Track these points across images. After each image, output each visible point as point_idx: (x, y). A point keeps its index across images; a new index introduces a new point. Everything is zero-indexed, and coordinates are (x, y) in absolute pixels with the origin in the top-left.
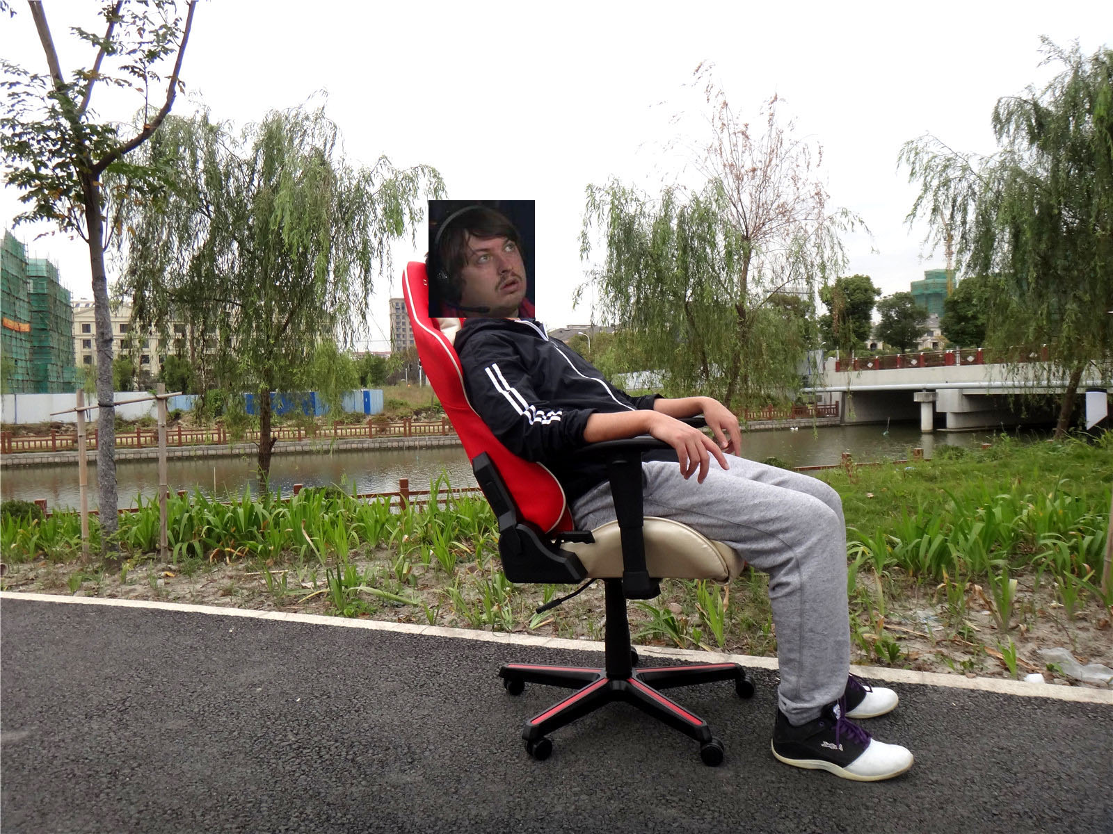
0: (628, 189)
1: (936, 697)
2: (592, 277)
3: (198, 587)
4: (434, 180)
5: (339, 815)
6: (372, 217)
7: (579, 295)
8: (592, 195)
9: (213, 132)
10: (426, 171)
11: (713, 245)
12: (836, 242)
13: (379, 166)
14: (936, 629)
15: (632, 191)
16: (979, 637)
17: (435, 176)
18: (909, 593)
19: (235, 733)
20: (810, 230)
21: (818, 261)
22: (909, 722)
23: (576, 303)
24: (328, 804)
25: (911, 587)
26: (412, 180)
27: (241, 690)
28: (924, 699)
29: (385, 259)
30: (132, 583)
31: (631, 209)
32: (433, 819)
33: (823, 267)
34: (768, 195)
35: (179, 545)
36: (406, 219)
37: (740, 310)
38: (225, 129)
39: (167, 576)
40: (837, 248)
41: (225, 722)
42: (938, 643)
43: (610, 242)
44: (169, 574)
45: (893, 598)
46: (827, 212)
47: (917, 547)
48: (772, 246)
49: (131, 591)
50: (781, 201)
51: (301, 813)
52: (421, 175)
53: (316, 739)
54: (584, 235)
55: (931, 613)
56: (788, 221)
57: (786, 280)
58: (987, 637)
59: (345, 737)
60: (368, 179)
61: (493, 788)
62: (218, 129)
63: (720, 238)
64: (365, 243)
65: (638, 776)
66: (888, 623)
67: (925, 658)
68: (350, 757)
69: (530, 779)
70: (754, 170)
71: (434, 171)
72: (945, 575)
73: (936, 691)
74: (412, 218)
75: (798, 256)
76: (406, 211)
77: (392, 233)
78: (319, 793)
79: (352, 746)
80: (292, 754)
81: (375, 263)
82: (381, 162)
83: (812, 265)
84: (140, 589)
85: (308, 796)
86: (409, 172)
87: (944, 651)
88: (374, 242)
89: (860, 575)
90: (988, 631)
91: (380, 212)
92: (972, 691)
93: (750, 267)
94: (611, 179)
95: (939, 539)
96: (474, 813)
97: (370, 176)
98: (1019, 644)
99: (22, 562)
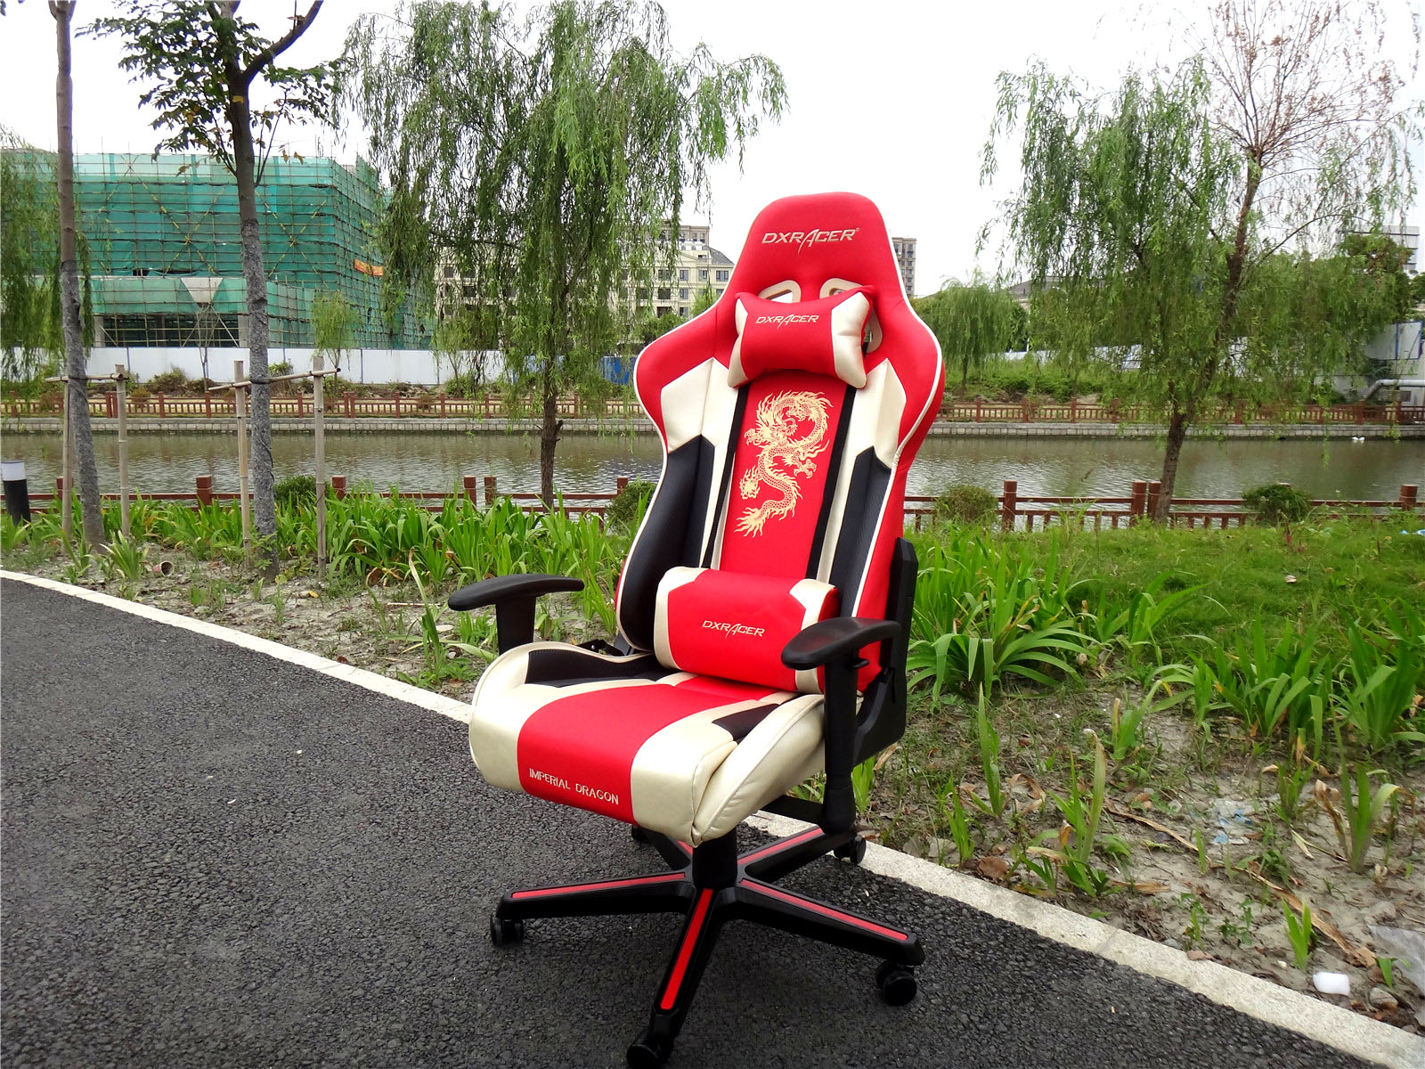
0: (1058, 77)
1: (1092, 986)
2: (1005, 209)
3: (325, 615)
4: (770, 78)
5: (95, 990)
6: (684, 132)
7: (984, 237)
8: (1007, 88)
9: (489, 19)
10: (760, 64)
11: (1184, 163)
12: (1401, 156)
13: (696, 58)
14: (1230, 840)
15: (1066, 81)
16: (1301, 870)
17: (772, 71)
18: (1234, 766)
19: (120, 837)
20: (1363, 135)
21: (1367, 189)
22: (1001, 1027)
23: (980, 248)
24: (103, 969)
25: (1243, 756)
26: (740, 78)
27: (191, 774)
28: (1068, 984)
29: (703, 189)
30: (267, 601)
31: (1069, 109)
32: (184, 1026)
33: (1375, 198)
34: (1297, 83)
35: (340, 557)
36: (731, 132)
37: (1235, 263)
38: (505, 15)
39: (310, 596)
40: (1400, 167)
41: (128, 817)
42: (1214, 870)
43: (1027, 157)
44: (313, 594)
45: (1203, 769)
46: (1394, 108)
47: (1266, 690)
48: (1296, 164)
49: (256, 612)
50: (1319, 92)
51: (61, 976)
52: (753, 72)
53: (189, 865)
54: (989, 148)
55: (1249, 809)
56: (1328, 123)
57: (1311, 218)
58: (1318, 876)
59: (223, 870)
60: (681, 77)
61: (304, 995)
62: (498, 15)
63: (1194, 154)
64: (676, 169)
65: (497, 1025)
66: (1159, 815)
67: (1166, 896)
68: (197, 902)
69: (360, 992)
70: (1277, 41)
71: (771, 64)
72: (1300, 746)
73: (1104, 973)
74: (740, 132)
75: (1334, 180)
76: (730, 121)
77: (712, 155)
78: (111, 949)
79: (217, 885)
80: (142, 883)
81: (688, 193)
82: (700, 52)
83: (1358, 194)
84: (268, 610)
85: (92, 951)
86: (736, 67)
87: (1213, 885)
88: (688, 167)
89: (1169, 721)
90: (1326, 861)
91: (695, 123)
92: (1171, 988)
93: (1256, 198)
94: (1033, 62)
95: (1301, 684)
96: (240, 1029)
97: (684, 73)
98: (1366, 899)
99: (204, 559)
